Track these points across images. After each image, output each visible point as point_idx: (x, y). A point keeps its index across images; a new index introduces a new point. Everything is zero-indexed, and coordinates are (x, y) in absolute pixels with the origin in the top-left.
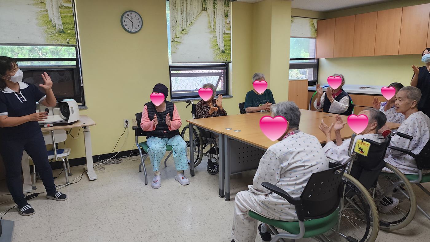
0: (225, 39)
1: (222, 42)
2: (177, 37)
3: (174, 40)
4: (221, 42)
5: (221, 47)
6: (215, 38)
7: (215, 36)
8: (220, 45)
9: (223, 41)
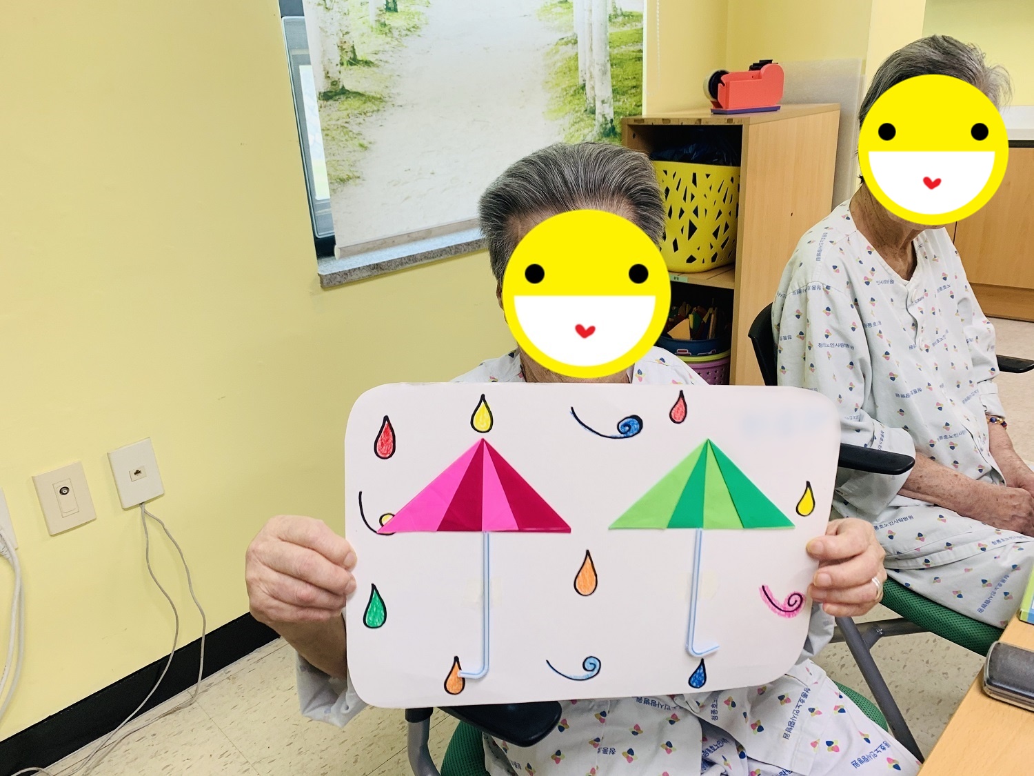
0: (616, 51)
1: (604, 73)
2: (354, 61)
3: (334, 83)
4: (596, 71)
5: (598, 104)
6: (569, 50)
7: (569, 34)
8: (593, 88)
9: (605, 66)
